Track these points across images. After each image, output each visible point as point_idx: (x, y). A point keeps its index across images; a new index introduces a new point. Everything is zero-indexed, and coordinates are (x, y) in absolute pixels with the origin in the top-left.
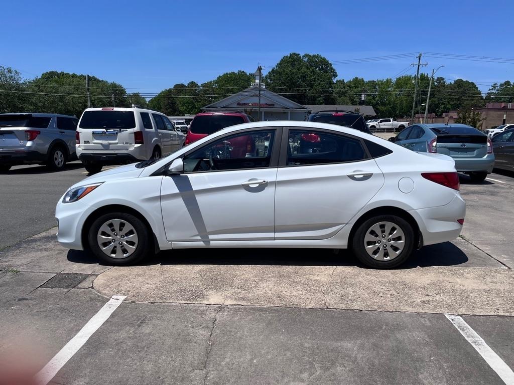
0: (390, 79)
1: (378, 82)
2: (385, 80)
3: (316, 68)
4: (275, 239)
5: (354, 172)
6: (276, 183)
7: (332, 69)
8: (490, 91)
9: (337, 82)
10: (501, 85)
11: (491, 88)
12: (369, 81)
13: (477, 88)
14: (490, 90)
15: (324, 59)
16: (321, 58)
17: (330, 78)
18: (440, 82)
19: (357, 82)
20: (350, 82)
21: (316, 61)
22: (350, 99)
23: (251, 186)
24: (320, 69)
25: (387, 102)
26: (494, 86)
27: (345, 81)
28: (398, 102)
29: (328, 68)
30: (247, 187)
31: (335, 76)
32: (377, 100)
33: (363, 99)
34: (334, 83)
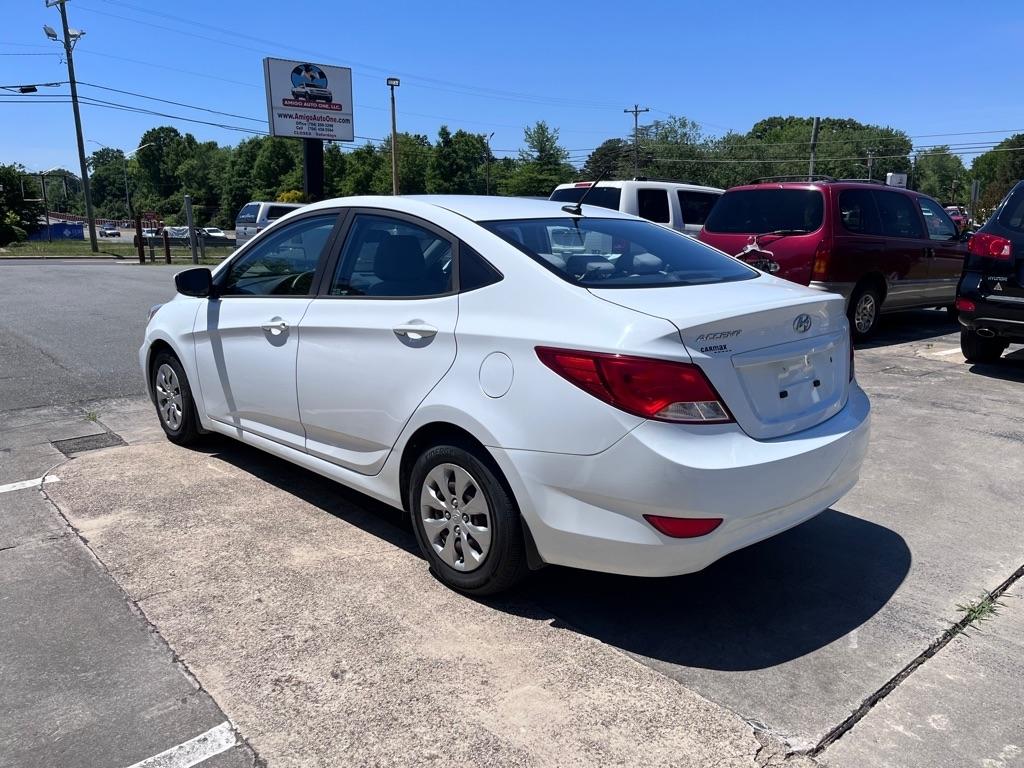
4: (307, 451)
5: (410, 323)
6: (301, 331)
30: (267, 333)
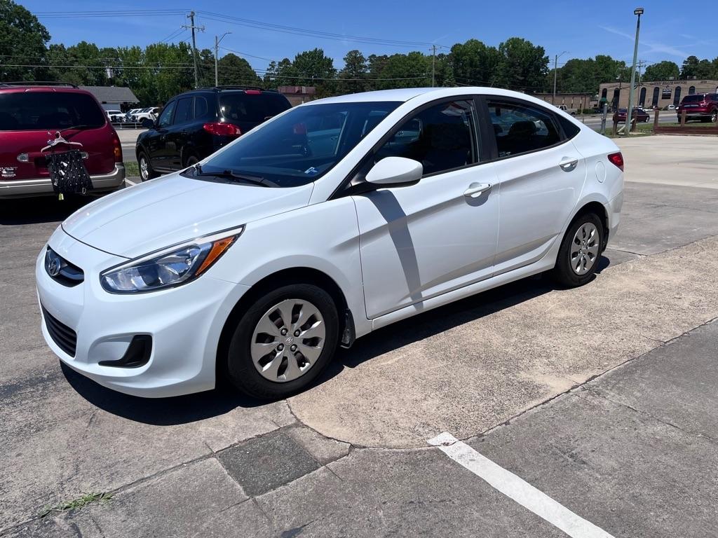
0: (138, 48)
1: (121, 51)
2: (129, 49)
3: (10, 23)
4: (493, 275)
7: (39, 25)
8: (268, 72)
9: (52, 48)
10: (280, 64)
11: (269, 67)
12: (105, 49)
13: (250, 67)
14: (268, 70)
15: (21, 8)
16: (15, 6)
17: (39, 42)
18: (207, 57)
19: (85, 51)
20: (73, 48)
21: (7, 11)
22: (80, 76)
23: (473, 196)
24: (16, 26)
25: (140, 82)
26: (272, 65)
27: (66, 47)
28: (157, 83)
29: (32, 25)
30: (468, 199)
31: (47, 38)
32: (125, 79)
33: (109, 77)
34: (47, 50)
